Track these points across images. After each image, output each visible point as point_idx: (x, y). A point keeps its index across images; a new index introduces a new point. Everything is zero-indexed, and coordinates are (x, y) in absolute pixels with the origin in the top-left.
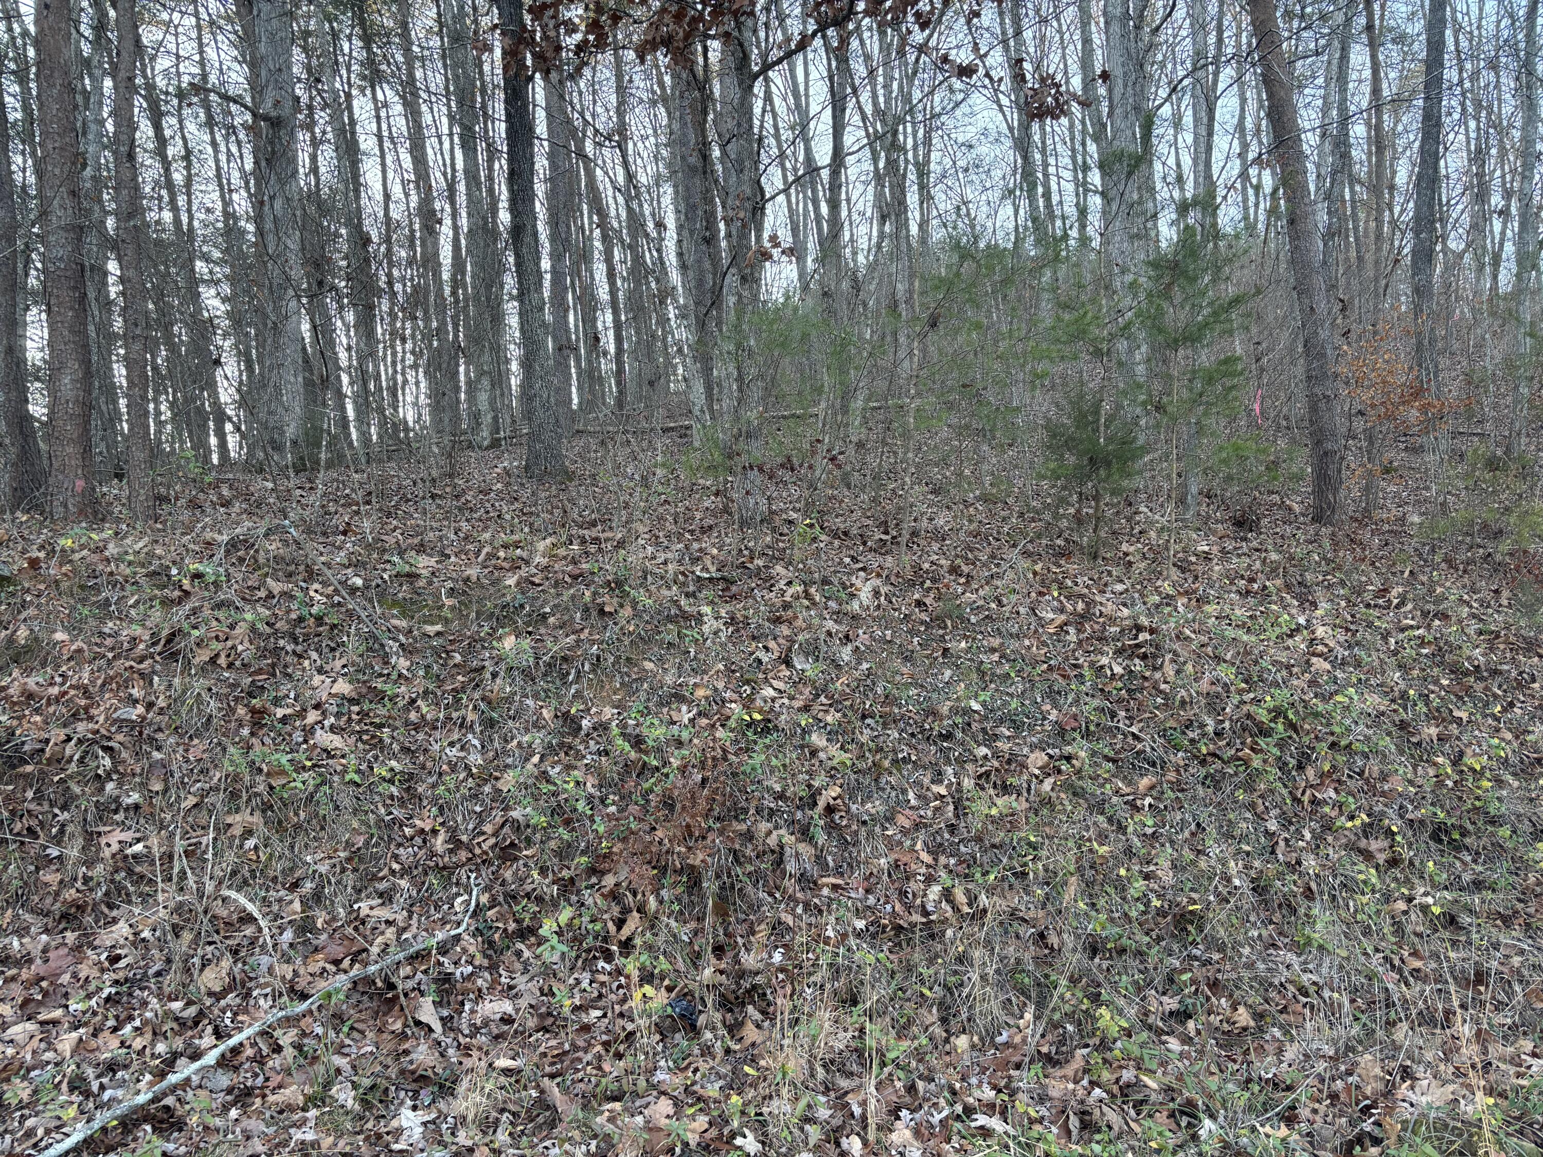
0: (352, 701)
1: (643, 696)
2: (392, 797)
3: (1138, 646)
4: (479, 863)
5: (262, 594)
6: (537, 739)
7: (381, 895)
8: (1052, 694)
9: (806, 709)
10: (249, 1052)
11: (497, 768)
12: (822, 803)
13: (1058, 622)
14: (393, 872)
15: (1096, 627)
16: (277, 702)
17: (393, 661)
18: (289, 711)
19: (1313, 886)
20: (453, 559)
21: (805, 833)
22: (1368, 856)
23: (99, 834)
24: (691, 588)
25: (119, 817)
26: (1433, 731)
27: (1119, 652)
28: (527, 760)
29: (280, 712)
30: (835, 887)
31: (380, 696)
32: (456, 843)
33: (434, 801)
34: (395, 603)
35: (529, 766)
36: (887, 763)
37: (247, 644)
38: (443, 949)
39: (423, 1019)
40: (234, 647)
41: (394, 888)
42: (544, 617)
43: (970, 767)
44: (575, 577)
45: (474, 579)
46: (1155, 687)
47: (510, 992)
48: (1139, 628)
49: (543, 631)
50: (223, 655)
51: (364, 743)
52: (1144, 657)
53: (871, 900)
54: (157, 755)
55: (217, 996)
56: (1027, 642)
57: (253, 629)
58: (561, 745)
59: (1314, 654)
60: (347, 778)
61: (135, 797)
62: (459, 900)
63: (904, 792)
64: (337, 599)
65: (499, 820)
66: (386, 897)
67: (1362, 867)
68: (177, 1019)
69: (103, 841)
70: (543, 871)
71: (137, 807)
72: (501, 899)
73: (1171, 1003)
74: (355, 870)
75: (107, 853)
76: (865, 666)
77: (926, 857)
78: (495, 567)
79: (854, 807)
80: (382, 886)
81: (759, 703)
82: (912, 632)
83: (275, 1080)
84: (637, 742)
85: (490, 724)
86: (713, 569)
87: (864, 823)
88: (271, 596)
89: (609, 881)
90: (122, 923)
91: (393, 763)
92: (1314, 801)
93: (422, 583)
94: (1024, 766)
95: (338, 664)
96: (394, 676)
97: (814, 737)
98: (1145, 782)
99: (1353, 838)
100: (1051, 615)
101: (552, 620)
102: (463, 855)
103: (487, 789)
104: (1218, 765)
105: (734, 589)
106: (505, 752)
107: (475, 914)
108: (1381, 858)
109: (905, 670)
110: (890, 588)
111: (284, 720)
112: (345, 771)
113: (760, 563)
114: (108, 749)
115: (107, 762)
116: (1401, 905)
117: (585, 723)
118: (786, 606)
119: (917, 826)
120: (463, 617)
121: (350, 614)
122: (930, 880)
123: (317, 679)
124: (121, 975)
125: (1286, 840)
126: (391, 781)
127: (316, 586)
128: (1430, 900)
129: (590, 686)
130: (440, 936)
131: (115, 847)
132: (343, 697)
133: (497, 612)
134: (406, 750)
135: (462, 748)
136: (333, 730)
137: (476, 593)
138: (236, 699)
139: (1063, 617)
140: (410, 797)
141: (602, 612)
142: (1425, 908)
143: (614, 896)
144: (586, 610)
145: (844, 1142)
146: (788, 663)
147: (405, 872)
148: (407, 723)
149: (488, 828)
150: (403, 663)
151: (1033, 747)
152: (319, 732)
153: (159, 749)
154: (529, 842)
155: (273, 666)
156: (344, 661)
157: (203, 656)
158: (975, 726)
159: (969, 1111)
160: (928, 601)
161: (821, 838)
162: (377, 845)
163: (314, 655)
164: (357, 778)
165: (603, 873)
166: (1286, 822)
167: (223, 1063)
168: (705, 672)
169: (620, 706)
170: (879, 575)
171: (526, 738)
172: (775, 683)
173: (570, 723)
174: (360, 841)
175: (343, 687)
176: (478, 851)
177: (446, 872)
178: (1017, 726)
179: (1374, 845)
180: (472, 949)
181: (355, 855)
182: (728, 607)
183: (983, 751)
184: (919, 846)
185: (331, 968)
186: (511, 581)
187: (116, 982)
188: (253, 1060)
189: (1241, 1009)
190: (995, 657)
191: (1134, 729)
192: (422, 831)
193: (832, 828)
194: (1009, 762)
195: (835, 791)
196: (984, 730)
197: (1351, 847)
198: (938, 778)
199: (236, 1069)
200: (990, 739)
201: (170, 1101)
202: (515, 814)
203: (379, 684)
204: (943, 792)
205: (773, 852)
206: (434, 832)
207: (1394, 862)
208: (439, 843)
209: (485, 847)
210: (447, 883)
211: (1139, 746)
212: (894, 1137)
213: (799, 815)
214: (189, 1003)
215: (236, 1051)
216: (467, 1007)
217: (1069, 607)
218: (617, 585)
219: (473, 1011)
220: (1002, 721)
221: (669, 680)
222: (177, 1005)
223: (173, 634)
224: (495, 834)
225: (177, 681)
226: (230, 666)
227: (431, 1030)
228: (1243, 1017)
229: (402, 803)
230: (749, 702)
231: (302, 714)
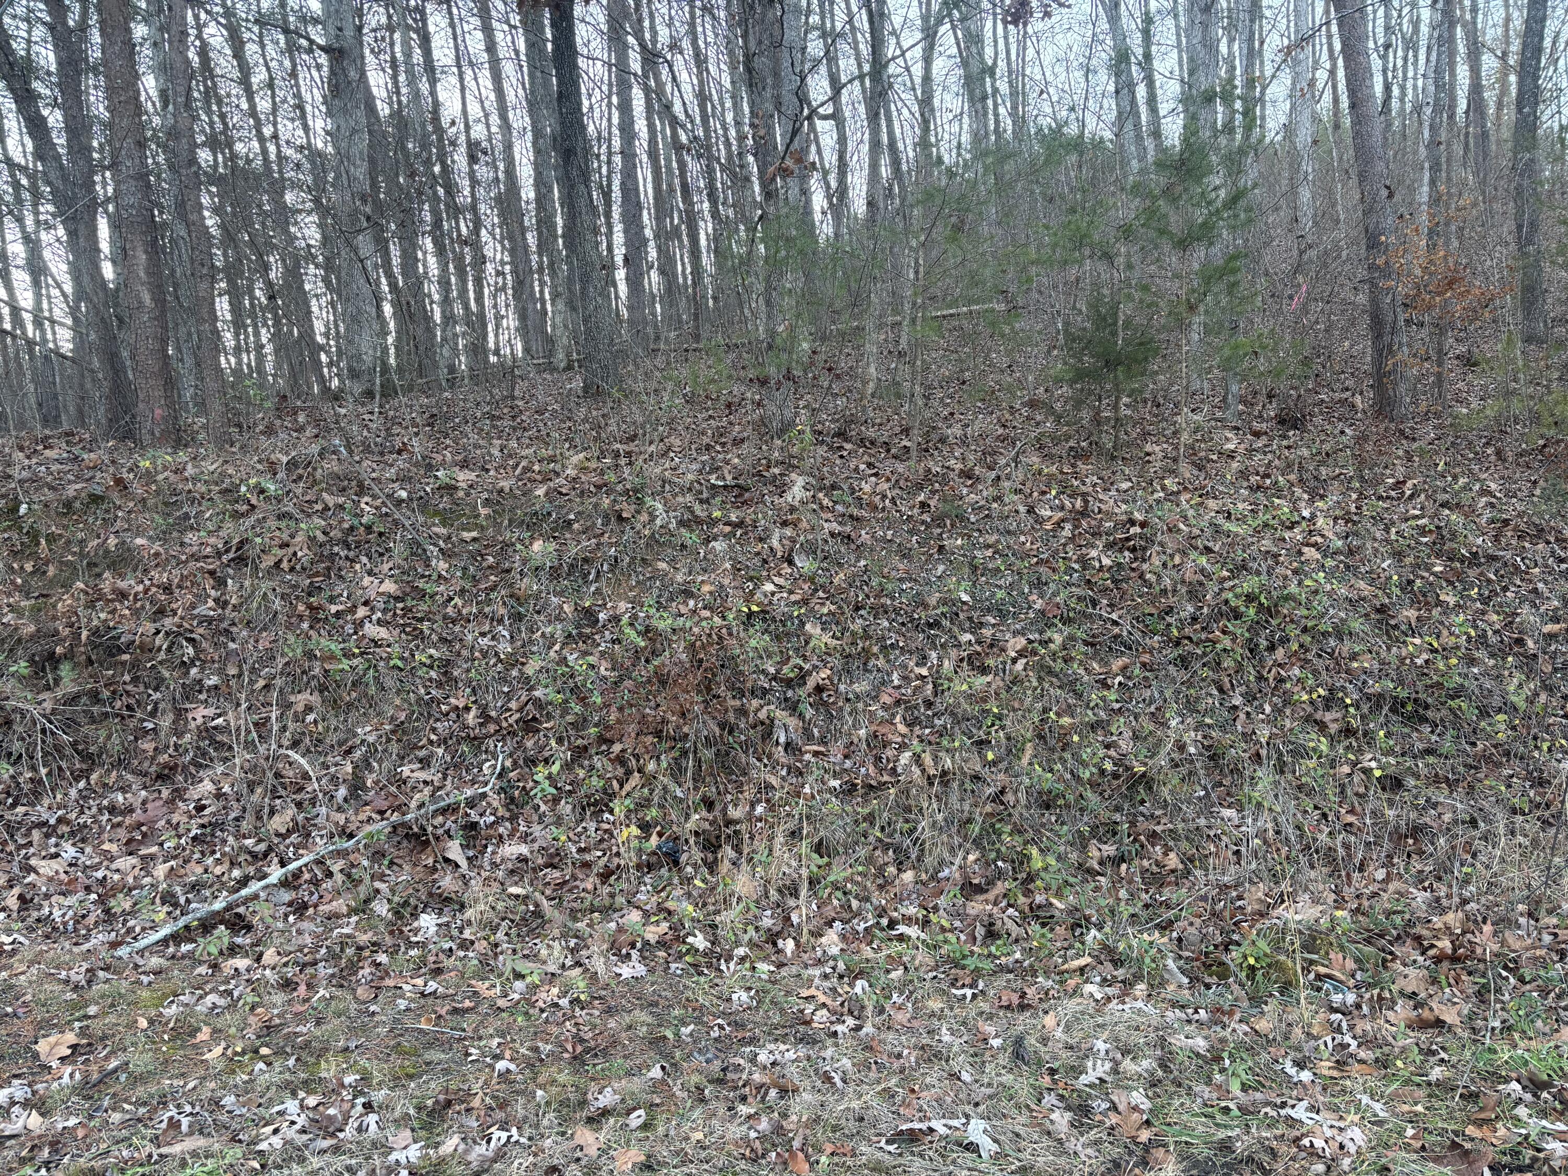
0: (397, 599)
1: (655, 592)
2: (430, 680)
3: (1128, 539)
4: (503, 734)
5: (319, 507)
6: (558, 630)
7: (421, 761)
8: (1039, 584)
9: (805, 602)
10: (307, 876)
11: (524, 655)
12: (811, 683)
13: (1055, 519)
14: (431, 742)
15: (1093, 523)
16: (332, 600)
17: (433, 563)
18: (341, 607)
19: (1263, 752)
20: (492, 473)
21: (793, 707)
22: (1322, 726)
23: (186, 710)
24: (705, 495)
25: (202, 697)
26: (1412, 614)
27: (1109, 546)
28: (550, 648)
29: (334, 609)
30: (816, 754)
31: (422, 594)
32: (485, 718)
33: (469, 683)
34: (436, 513)
35: (552, 654)
36: (875, 649)
37: (306, 551)
38: (471, 803)
39: (450, 856)
40: (295, 554)
41: (432, 755)
42: (569, 523)
43: (954, 653)
44: (599, 487)
45: (507, 490)
46: (1141, 576)
47: (525, 838)
48: (1132, 522)
49: (568, 536)
50: (285, 560)
51: (407, 634)
52: (1133, 550)
53: (848, 764)
54: (232, 645)
55: (283, 837)
56: (1022, 539)
57: (312, 539)
58: (580, 635)
59: (1308, 545)
60: (392, 663)
61: (213, 680)
62: (487, 764)
63: (889, 674)
64: (384, 510)
65: (524, 699)
66: (425, 763)
67: (1314, 736)
68: (250, 853)
69: (190, 716)
70: (560, 741)
71: (216, 687)
72: (521, 762)
73: (1109, 850)
74: (399, 741)
75: (193, 725)
76: (863, 563)
77: (902, 728)
78: (529, 480)
79: (842, 687)
80: (422, 753)
81: (758, 596)
82: (911, 532)
83: (328, 897)
84: (647, 632)
85: (518, 617)
86: (729, 477)
87: (848, 700)
88: (326, 508)
89: (617, 748)
90: (206, 782)
91: (432, 651)
92: (1281, 680)
93: (461, 494)
94: (1003, 650)
95: (386, 567)
96: (435, 577)
97: (808, 627)
98: (1118, 663)
99: (1309, 709)
100: (1049, 513)
101: (576, 526)
102: (492, 728)
103: (515, 673)
104: (1190, 647)
105: (747, 495)
106: (531, 642)
107: (500, 776)
108: (1333, 728)
109: (901, 566)
110: (898, 491)
111: (338, 615)
112: (390, 658)
113: (776, 471)
114: (191, 640)
115: (191, 651)
116: (1346, 769)
117: (602, 616)
118: (793, 509)
119: (898, 702)
120: (497, 525)
121: (396, 523)
122: (903, 747)
123: (367, 580)
124: (205, 821)
125: (1248, 714)
126: (431, 667)
127: (366, 499)
128: (1373, 764)
129: (608, 586)
130: (469, 792)
131: (200, 721)
132: (390, 596)
133: (527, 519)
134: (443, 640)
135: (493, 638)
136: (379, 622)
137: (508, 503)
138: (297, 597)
139: (1060, 514)
140: (448, 680)
141: (620, 519)
142: (1367, 772)
143: (620, 760)
144: (606, 517)
145: (780, 943)
146: (791, 563)
147: (443, 741)
148: (445, 617)
149: (513, 705)
150: (442, 566)
151: (1015, 633)
152: (367, 625)
153: (233, 640)
154: (549, 717)
155: (328, 569)
156: (391, 564)
157: (268, 562)
158: (962, 616)
159: (892, 924)
160: (932, 503)
161: (809, 713)
162: (417, 720)
163: (364, 559)
164: (400, 664)
165: (611, 742)
166: (1250, 697)
167: (285, 883)
168: (714, 570)
169: (636, 603)
170: (888, 480)
171: (549, 630)
172: (776, 579)
173: (589, 615)
174: (402, 716)
175: (389, 587)
176: (504, 724)
177: (476, 742)
178: (1002, 615)
179: (1328, 717)
180: (495, 804)
181: (399, 728)
182: (738, 513)
183: (967, 637)
184: (898, 719)
185: (375, 816)
186: (540, 491)
187: (203, 826)
188: (309, 882)
189: (1172, 855)
190: (989, 553)
191: (1114, 616)
192: (457, 708)
193: (820, 705)
194: (991, 646)
195: (824, 674)
196: (970, 619)
197: (1308, 719)
198: (923, 660)
199: (296, 888)
200: (976, 626)
201: (241, 910)
202: (537, 693)
203: (421, 584)
204: (924, 672)
205: (763, 723)
206: (467, 709)
207: (1348, 732)
208: (471, 718)
209: (510, 721)
210: (477, 750)
211: (1116, 630)
212: (823, 940)
213: (790, 694)
214: (260, 841)
215: (297, 874)
216: (489, 849)
217: (1068, 504)
218: (636, 495)
219: (493, 853)
220: (989, 610)
221: (680, 578)
222: (249, 842)
223: (241, 542)
224: (520, 710)
225: (247, 583)
226: (292, 569)
227: (457, 866)
228: (1173, 861)
229: (440, 685)
230: (749, 598)
231: (353, 610)
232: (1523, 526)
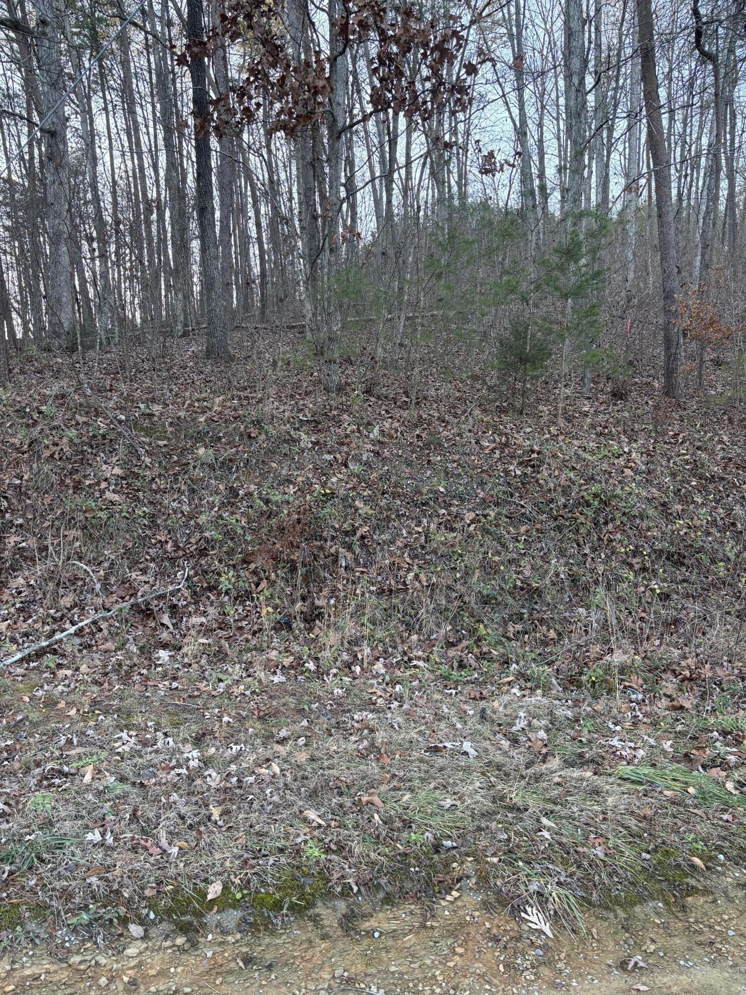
0: (123, 478)
1: (270, 480)
2: (145, 525)
3: (530, 461)
4: (188, 557)
5: (73, 423)
6: (217, 499)
7: (141, 570)
8: (482, 484)
9: (354, 488)
10: (88, 630)
11: (197, 513)
12: (359, 534)
13: (490, 448)
14: (147, 560)
15: (511, 450)
16: (85, 477)
17: (143, 458)
18: (92, 482)
19: (600, 579)
20: (171, 406)
21: (349, 548)
22: (631, 566)
23: (5, 538)
24: (297, 426)
25: (13, 530)
26: (679, 507)
27: (520, 464)
28: (212, 509)
29: (87, 482)
30: (362, 572)
31: (137, 476)
32: (177, 548)
33: (166, 527)
34: (142, 429)
35: (213, 513)
36: (393, 516)
37: (68, 448)
38: (173, 594)
39: (165, 622)
40: (62, 449)
41: (147, 567)
42: (220, 438)
43: (436, 520)
44: (235, 418)
45: (183, 417)
46: (537, 481)
47: (204, 613)
48: (533, 451)
49: (219, 446)
50: (57, 453)
51: (130, 498)
52: (533, 466)
53: (380, 578)
54: (28, 501)
55: (69, 610)
56: (473, 458)
57: (71, 440)
58: (229, 503)
59: (627, 467)
60: (123, 515)
61: (20, 521)
62: (179, 573)
63: (401, 530)
64: (112, 426)
65: (198, 537)
66: (144, 571)
67: (627, 571)
68: (52, 617)
69: (7, 541)
70: (220, 561)
71: (21, 525)
72: (200, 572)
73: (519, 627)
74: (128, 559)
75: (9, 546)
76: (386, 468)
77: (408, 560)
78: (193, 411)
79: (375, 537)
80: (141, 566)
81: (329, 484)
82: (413, 452)
83: (100, 642)
84: (267, 502)
85: (193, 491)
86: (309, 415)
87: (379, 544)
88: (78, 424)
89: (252, 566)
90: (19, 578)
91: (145, 509)
92: (611, 541)
93: (156, 419)
94: (462, 519)
95: (114, 459)
96: (143, 466)
97: (357, 503)
98: (523, 529)
99: (625, 557)
100: (487, 444)
101: (223, 440)
102: (181, 553)
103: (192, 523)
104: (563, 521)
105: (320, 426)
106: (201, 505)
107: (187, 580)
108: (637, 567)
109: (407, 471)
110: (404, 428)
111: (90, 486)
112: (121, 511)
113: (335, 413)
114: (6, 498)
115: (5, 503)
116: (642, 589)
117: (241, 492)
118: (347, 436)
119: (406, 546)
120: (178, 438)
121: (119, 434)
122: (409, 570)
123: (104, 467)
124: (23, 599)
125: (592, 558)
126: (144, 517)
127: (100, 419)
128: (656, 587)
129: (243, 475)
130: (171, 588)
131: (13, 544)
132: (118, 476)
133: (195, 435)
134: (151, 503)
135: (179, 503)
136: (114, 491)
137: (184, 425)
138: (65, 475)
139: (494, 445)
140: (153, 525)
141: (249, 437)
142: (653, 590)
143: (255, 572)
144: (241, 435)
145: (353, 668)
146: (346, 466)
147: (153, 560)
148: (151, 490)
149: (193, 541)
150: (148, 460)
151: (469, 510)
152: (107, 493)
153: (29, 498)
154: (213, 548)
155: (82, 459)
156: (117, 458)
157: (47, 454)
158: (440, 500)
159: (410, 660)
160: (423, 435)
161: (358, 550)
162: (138, 547)
163: (102, 455)
164: (127, 515)
165: (249, 563)
166: (594, 549)
167: (76, 634)
168: (303, 469)
169: (259, 485)
170: (399, 421)
171: (211, 499)
172: (339, 475)
173: (234, 492)
174: (130, 545)
175: (117, 471)
176: (188, 551)
177: (173, 560)
178: (462, 500)
179: (634, 561)
180: (186, 595)
181: (127, 551)
182: (316, 436)
183: (443, 511)
184: (406, 555)
185: (121, 600)
186: (202, 419)
187: (21, 602)
188: (89, 634)
189: (552, 631)
190: (455, 465)
191: (522, 503)
192: (160, 541)
193: (363, 546)
194: (456, 517)
195: (366, 529)
196: (445, 501)
197: (624, 562)
198: (419, 524)
199: (83, 636)
200: (448, 506)
201: (56, 646)
202: (207, 534)
203: (136, 470)
204: (420, 530)
205: (333, 555)
206: (167, 542)
207: (644, 569)
208: (169, 547)
209: (192, 549)
210: (173, 565)
211: (523, 511)
212: (375, 667)
213: (347, 539)
214: (57, 611)
215: (81, 629)
216: (184, 619)
217: (498, 440)
218: (258, 423)
219: (187, 621)
220: (455, 497)
221: (284, 472)
222: (52, 611)
223: (32, 442)
224: (197, 543)
225: (35, 466)
226: (61, 459)
227: (168, 628)
228: (552, 634)
229: (150, 528)
230: (324, 484)
231: (98, 483)
232: (739, 462)
